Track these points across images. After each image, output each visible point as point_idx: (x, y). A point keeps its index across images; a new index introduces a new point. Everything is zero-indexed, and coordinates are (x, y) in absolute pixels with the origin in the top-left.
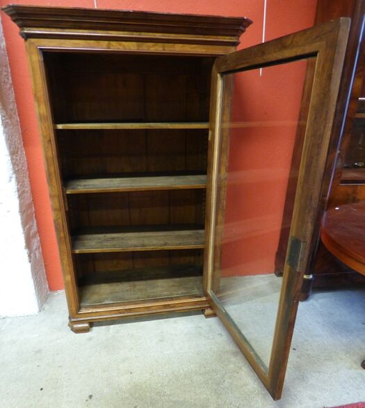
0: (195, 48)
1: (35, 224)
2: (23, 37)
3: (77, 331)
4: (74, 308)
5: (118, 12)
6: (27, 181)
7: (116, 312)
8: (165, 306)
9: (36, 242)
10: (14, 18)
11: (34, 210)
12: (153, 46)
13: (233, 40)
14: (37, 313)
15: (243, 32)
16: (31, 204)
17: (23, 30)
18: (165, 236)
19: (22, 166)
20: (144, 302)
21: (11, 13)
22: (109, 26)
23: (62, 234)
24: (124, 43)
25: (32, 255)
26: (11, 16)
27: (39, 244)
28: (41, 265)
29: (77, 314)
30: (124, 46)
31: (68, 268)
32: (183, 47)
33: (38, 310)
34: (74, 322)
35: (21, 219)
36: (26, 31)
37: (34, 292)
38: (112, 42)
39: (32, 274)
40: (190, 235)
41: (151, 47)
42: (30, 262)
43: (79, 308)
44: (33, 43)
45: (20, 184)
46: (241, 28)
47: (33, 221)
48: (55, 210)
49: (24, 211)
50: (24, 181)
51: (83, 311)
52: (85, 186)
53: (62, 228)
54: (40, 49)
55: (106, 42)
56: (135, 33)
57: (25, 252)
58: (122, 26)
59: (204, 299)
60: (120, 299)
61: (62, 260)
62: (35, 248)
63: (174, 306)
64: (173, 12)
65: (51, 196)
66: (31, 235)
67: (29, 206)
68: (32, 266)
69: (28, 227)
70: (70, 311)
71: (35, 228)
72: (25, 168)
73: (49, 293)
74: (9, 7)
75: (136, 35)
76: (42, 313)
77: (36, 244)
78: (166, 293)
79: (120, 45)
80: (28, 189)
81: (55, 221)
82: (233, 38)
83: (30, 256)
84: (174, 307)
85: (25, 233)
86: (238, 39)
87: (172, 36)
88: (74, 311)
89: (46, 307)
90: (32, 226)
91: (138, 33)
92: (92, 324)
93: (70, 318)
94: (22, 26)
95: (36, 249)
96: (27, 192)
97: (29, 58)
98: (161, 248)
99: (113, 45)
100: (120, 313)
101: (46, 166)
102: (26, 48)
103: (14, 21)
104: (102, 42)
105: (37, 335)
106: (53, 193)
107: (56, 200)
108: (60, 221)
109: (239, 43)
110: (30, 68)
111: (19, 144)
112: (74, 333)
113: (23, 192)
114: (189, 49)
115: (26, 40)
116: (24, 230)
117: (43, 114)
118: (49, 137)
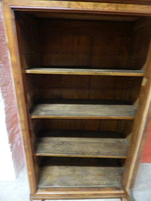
6: (15, 100)
12: (108, 6)
18: (97, 143)
19: (12, 92)
20: (81, 189)
25: (14, 146)
29: (35, 194)
30: (82, 7)
31: (30, 167)
33: (15, 178)
40: (114, 144)
42: (11, 151)
43: (37, 189)
45: (8, 104)
47: (18, 124)
50: (12, 101)
52: (46, 111)
53: (26, 142)
54: (12, 8)
55: (67, 3)
57: (9, 146)
59: (122, 192)
60: (65, 183)
62: (17, 139)
66: (15, 133)
68: (13, 153)
69: (12, 129)
70: (31, 192)
71: (19, 127)
76: (18, 179)
78: (95, 182)
79: (79, 5)
80: (15, 106)
83: (12, 147)
85: (9, 135)
90: (16, 127)
93: (30, 195)
96: (14, 108)
98: (96, 156)
99: (73, 5)
111: (11, 79)
113: (11, 108)
116: (8, 133)
117: (14, 62)
118: (18, 79)
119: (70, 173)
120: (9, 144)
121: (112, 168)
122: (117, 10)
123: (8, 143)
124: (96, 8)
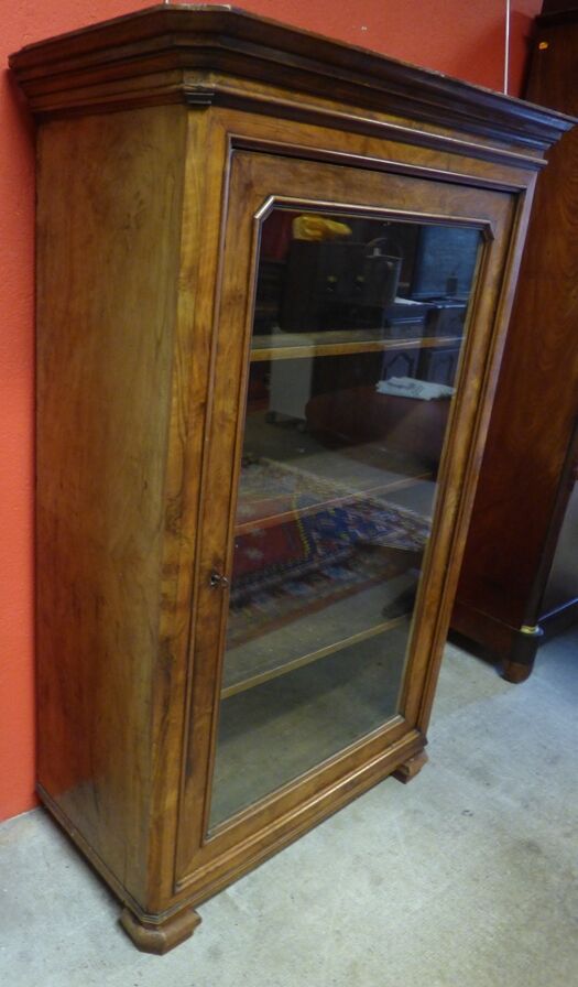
23: (181, 676)
24: (390, 145)
29: (174, 895)
30: (389, 153)
31: (176, 769)
38: (371, 140)
44: (220, 122)
48: (176, 608)
51: (186, 883)
53: (183, 656)
79: (384, 147)
106: (183, 559)
107: (185, 578)
108: (184, 637)
117: (204, 329)
118: (203, 393)
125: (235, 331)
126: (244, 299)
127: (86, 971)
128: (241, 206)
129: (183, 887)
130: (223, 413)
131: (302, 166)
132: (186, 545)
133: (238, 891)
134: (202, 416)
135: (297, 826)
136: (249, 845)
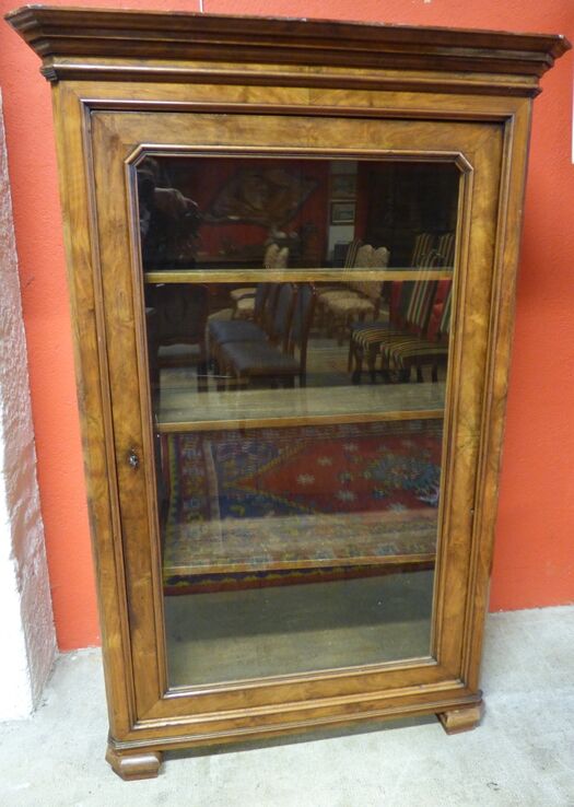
0: (440, 101)
1: (36, 494)
2: (48, 78)
3: (129, 775)
4: (123, 717)
5: (273, 23)
6: (25, 394)
7: (229, 725)
8: (349, 707)
9: (35, 538)
10: (33, 37)
11: (35, 460)
12: (347, 97)
13: (527, 83)
14: (27, 716)
15: (549, 66)
16: (29, 448)
17: (52, 62)
19: (18, 362)
21: (25, 26)
22: (250, 53)
23: (106, 535)
24: (279, 90)
25: (25, 572)
26: (25, 33)
27: (42, 538)
28: (44, 592)
29: (131, 730)
30: (279, 98)
31: (115, 616)
32: (413, 99)
34: (121, 751)
35: (7, 489)
36: (59, 63)
37: (25, 662)
38: (253, 89)
39: (23, 618)
41: (341, 99)
42: (20, 589)
44: (71, 91)
45: (10, 404)
46: (547, 58)
47: (31, 488)
48: (92, 474)
49: (15, 468)
50: (18, 396)
51: (144, 725)
53: (106, 517)
54: (87, 104)
55: (240, 89)
56: (306, 68)
57: (11, 566)
58: (278, 53)
61: (101, 596)
62: (32, 551)
63: (370, 706)
64: (401, 22)
65: (86, 442)
66: (26, 521)
67: (26, 453)
68: (23, 598)
69: (20, 503)
71: (35, 503)
72: (23, 365)
73: (57, 655)
74: (25, 11)
75: (308, 72)
76: (40, 713)
77: (35, 542)
79: (271, 94)
80: (25, 414)
81: (90, 502)
82: (527, 79)
83: (20, 575)
84: (370, 708)
85: (12, 521)
86: (537, 82)
87: (392, 75)
88: (124, 723)
89: (51, 696)
90: (29, 499)
91: (312, 69)
92: (165, 755)
93: (111, 739)
94: (46, 55)
95: (34, 555)
96: (23, 421)
97: (58, 124)
99: (254, 96)
100: (239, 727)
101: (79, 369)
102: (54, 102)
103: (32, 44)
104: (230, 88)
105: (27, 785)
106: (92, 435)
107: (98, 452)
108: (104, 500)
109: (540, 92)
110: (60, 146)
111: (14, 312)
112: (121, 781)
113: (15, 423)
114: (428, 104)
115: (54, 83)
116: (11, 514)
117: (82, 249)
118: (90, 301)
119: (253, 655)
120: (11, 558)
121: (404, 626)
122: (371, 105)
123: (8, 556)
124: (318, 102)
125: (120, 254)
126: (124, 227)
127: (69, 766)
128: (109, 153)
129: (140, 727)
130: (118, 320)
131: (173, 118)
132: (93, 424)
133: (220, 761)
134: (93, 320)
135: (282, 723)
136: (218, 718)
